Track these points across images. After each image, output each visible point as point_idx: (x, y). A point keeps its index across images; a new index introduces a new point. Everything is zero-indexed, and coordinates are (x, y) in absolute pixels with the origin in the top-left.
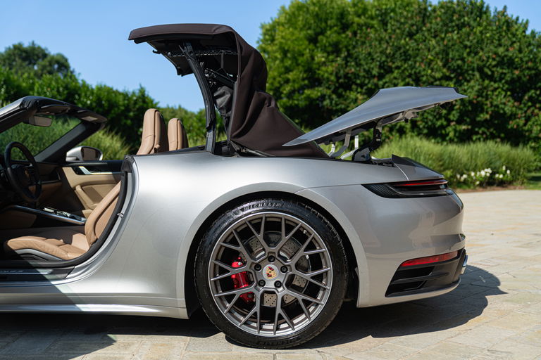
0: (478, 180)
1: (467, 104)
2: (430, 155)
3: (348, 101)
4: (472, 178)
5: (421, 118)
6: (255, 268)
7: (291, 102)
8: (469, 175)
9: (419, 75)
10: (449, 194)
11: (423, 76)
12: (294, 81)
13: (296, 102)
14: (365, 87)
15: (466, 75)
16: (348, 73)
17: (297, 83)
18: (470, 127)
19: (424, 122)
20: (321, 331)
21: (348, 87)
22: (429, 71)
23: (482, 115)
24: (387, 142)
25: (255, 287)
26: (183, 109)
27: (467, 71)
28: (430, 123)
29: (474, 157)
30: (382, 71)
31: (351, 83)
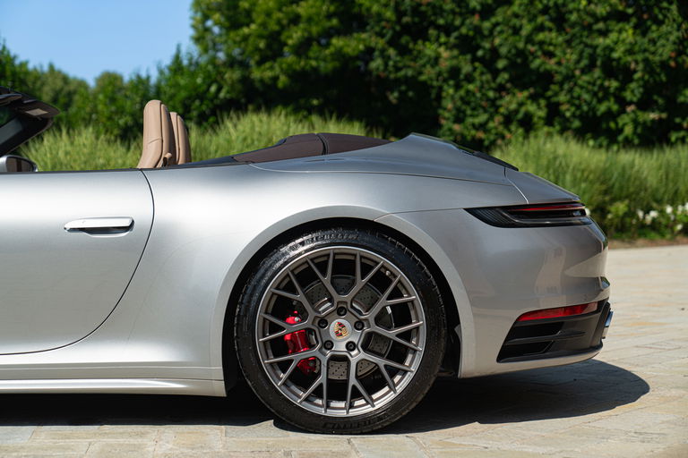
0: (681, 221)
1: (658, 70)
2: (583, 172)
3: (421, 62)
5: (568, 97)
6: (319, 324)
7: (302, 63)
8: (662, 212)
9: (564, 10)
10: (585, 224)
11: (571, 12)
12: (310, 20)
13: (314, 63)
14: (455, 34)
15: (657, 11)
16: (420, 5)
17: (317, 24)
18: (664, 115)
19: (573, 105)
20: (411, 408)
21: (419, 33)
24: (500, 147)
25: (320, 349)
26: (60, 72)
28: (585, 108)
29: (671, 176)
31: (425, 24)
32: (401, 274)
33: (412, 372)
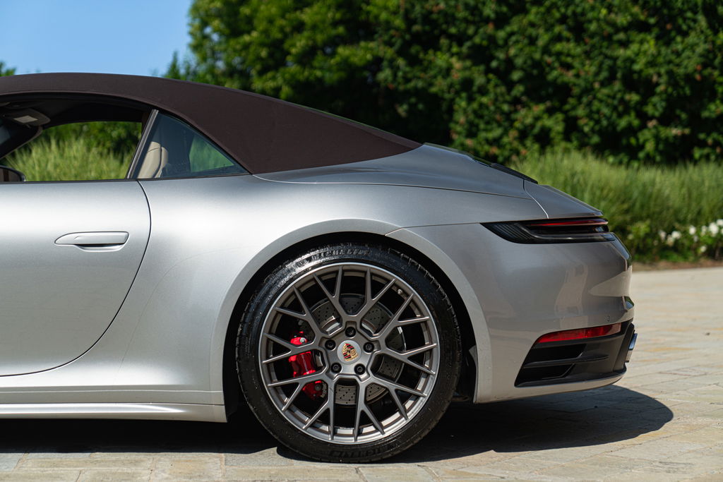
0: (705, 243)
1: (682, 83)
2: (602, 190)
3: (432, 73)
4: (690, 238)
5: (587, 111)
6: (326, 345)
7: (306, 73)
8: (685, 233)
9: (582, 19)
10: (608, 240)
11: (590, 21)
12: (314, 27)
13: (318, 73)
14: (468, 44)
15: (680, 21)
16: (431, 12)
17: (322, 32)
18: (687, 131)
19: (592, 119)
20: (423, 435)
21: (430, 43)
22: (604, 11)
23: (712, 107)
24: (515, 163)
25: (327, 372)
27: (682, 12)
28: (605, 123)
29: (694, 194)
30: (504, 9)
31: (436, 32)
32: (414, 293)
33: (424, 397)
